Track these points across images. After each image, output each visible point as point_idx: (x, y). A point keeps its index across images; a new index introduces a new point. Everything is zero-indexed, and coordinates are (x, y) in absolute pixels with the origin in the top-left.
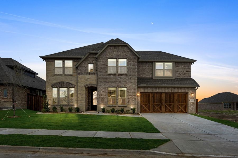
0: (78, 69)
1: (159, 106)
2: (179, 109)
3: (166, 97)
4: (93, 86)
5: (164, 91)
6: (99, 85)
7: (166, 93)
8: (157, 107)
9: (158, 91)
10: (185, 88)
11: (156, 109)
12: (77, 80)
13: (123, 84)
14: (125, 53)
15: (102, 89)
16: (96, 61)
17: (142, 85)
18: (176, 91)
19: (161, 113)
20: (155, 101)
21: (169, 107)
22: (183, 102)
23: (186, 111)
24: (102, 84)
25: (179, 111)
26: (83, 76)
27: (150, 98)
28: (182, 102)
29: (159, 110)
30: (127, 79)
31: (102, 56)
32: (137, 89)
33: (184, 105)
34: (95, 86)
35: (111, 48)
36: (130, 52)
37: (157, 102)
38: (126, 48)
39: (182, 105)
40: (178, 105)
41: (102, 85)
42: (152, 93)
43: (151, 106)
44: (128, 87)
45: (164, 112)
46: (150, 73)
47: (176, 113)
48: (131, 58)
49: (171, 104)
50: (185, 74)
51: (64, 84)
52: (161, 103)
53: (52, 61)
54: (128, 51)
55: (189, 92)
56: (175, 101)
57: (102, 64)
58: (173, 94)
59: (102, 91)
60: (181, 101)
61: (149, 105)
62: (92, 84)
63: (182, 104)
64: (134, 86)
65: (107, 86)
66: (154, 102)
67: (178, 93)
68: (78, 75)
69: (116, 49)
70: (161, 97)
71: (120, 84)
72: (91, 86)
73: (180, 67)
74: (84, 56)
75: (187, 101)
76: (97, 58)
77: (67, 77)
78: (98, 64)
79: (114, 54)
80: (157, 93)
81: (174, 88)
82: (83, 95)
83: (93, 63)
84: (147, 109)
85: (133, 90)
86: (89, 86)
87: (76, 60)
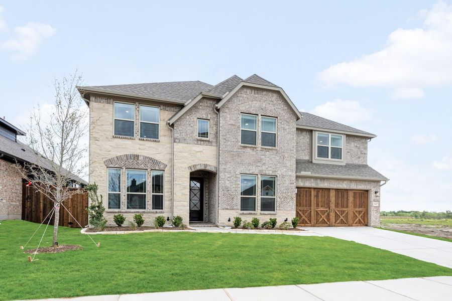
0: (175, 128)
1: (326, 214)
2: (356, 219)
3: (336, 197)
4: (208, 168)
5: (335, 187)
6: (222, 167)
7: (337, 190)
8: (322, 216)
9: (325, 185)
10: (367, 183)
11: (321, 219)
12: (172, 153)
13: (270, 169)
14: (274, 105)
15: (229, 176)
16: (215, 116)
17: (303, 173)
18: (353, 186)
19: (329, 226)
20: (320, 203)
21: (342, 215)
22: (362, 207)
23: (366, 222)
24: (228, 166)
25: (356, 223)
26: (186, 145)
27: (311, 199)
28: (359, 207)
29: (326, 220)
30: (278, 158)
31: (230, 105)
32: (295, 181)
33: (363, 212)
34: (213, 170)
35: (249, 91)
36: (282, 106)
37: (322, 206)
38: (275, 96)
39: (360, 212)
40: (355, 212)
41: (230, 169)
42: (315, 188)
43: (312, 213)
44: (278, 176)
45: (333, 224)
46: (307, 150)
47: (352, 226)
48: (286, 117)
49: (344, 209)
50: (359, 158)
51: (140, 162)
52: (330, 208)
53: (108, 103)
54: (280, 102)
55: (372, 190)
56: (350, 204)
57: (230, 123)
58: (348, 192)
59: (228, 182)
60: (358, 205)
61: (310, 211)
62: (206, 165)
63: (360, 209)
64: (290, 173)
65: (238, 171)
66: (318, 205)
67: (354, 191)
68: (175, 142)
69: (256, 95)
70: (329, 196)
71: (264, 168)
72: (203, 168)
73: (352, 144)
74: (190, 100)
75: (367, 205)
76: (218, 110)
77: (147, 145)
78: (222, 122)
79: (252, 106)
80: (322, 189)
81: (351, 180)
82: (185, 188)
83: (209, 118)
84: (306, 219)
85: (287, 182)
86: (198, 168)
87: (168, 108)
